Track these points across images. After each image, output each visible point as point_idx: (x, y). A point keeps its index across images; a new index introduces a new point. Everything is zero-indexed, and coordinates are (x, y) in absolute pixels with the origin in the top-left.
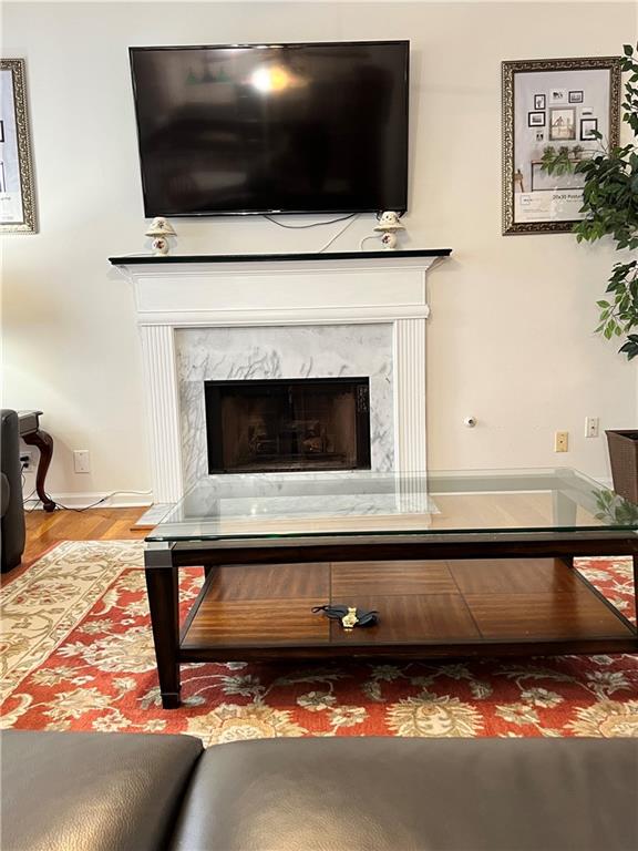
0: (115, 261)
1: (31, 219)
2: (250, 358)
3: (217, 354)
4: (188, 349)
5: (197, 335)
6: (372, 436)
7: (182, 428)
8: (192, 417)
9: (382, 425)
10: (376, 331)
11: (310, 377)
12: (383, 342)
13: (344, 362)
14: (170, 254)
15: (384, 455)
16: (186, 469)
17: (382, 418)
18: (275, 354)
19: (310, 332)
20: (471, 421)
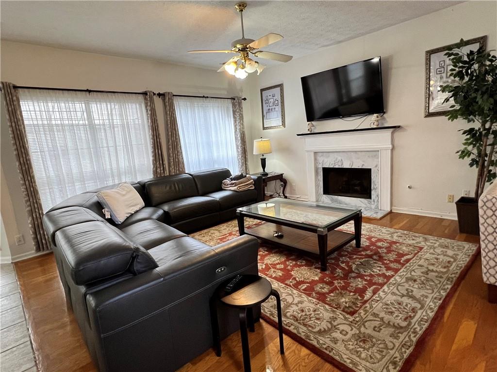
0: (298, 135)
1: (284, 124)
2: (334, 161)
3: (326, 160)
4: (318, 158)
5: (320, 154)
6: (372, 188)
7: (316, 181)
8: (319, 177)
9: (375, 185)
10: (374, 153)
11: (352, 167)
12: (376, 157)
13: (363, 163)
14: (312, 132)
15: (376, 195)
16: (317, 192)
17: (376, 183)
18: (342, 160)
19: (352, 153)
20: (409, 187)
